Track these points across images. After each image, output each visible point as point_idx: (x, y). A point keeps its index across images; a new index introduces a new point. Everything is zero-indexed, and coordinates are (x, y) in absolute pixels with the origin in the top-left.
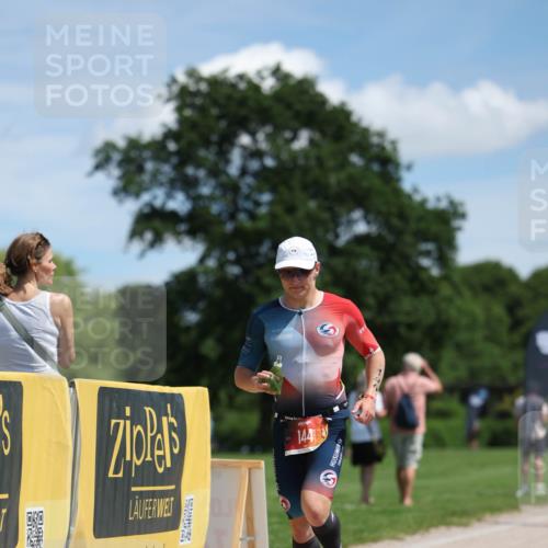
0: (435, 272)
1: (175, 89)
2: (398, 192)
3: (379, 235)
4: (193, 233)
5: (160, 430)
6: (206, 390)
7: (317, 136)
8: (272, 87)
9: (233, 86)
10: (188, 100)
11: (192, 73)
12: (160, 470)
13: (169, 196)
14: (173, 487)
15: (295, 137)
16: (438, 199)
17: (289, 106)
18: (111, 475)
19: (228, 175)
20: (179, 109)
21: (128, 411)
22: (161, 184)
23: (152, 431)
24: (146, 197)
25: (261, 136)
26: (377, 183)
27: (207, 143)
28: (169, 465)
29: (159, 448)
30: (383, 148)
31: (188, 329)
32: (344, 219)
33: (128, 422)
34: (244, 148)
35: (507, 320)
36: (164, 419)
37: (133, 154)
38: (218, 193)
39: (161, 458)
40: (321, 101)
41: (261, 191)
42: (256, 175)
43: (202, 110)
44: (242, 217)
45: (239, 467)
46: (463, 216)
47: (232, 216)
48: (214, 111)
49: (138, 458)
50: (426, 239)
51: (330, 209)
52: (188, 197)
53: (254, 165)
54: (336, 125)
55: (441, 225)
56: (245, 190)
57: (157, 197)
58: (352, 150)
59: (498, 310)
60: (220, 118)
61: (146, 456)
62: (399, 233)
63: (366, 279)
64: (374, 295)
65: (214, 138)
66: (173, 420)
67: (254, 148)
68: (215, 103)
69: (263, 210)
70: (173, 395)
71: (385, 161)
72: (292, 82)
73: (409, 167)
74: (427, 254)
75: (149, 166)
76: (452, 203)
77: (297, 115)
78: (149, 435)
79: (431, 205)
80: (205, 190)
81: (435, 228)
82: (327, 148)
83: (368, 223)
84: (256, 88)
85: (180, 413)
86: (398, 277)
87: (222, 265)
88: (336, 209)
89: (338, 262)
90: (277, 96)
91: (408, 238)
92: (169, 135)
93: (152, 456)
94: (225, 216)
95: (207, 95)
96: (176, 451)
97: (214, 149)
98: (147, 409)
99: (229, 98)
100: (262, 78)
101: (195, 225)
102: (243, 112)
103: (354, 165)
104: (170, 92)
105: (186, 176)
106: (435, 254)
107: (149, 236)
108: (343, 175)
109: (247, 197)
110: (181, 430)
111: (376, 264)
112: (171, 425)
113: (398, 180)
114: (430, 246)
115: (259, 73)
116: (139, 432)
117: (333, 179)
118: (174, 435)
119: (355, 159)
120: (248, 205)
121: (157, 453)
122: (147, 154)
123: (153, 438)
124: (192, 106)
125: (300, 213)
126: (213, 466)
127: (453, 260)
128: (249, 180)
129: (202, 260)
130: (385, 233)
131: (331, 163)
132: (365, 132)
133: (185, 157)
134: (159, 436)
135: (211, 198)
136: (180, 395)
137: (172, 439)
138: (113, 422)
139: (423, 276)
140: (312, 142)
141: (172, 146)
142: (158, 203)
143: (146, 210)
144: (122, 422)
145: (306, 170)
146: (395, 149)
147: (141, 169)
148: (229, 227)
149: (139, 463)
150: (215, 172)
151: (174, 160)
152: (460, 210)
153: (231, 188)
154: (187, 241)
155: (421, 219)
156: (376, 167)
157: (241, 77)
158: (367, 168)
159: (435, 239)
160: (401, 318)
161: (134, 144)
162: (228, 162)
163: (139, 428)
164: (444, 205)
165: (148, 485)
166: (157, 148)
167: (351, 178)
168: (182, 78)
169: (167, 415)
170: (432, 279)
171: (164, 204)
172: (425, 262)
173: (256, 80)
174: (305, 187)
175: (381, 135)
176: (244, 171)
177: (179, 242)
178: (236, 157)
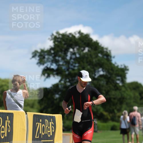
0: (121, 84)
1: (53, 37)
2: (111, 64)
3: (106, 75)
4: (57, 74)
5: (49, 126)
6: (61, 115)
7: (90, 49)
8: (78, 36)
9: (68, 36)
10: (57, 40)
11: (58, 33)
12: (49, 136)
13: (51, 64)
14: (52, 140)
15: (84, 49)
16: (121, 65)
17: (83, 41)
18: (36, 137)
19: (67, 59)
20: (54, 42)
21: (41, 121)
22: (49, 61)
23: (47, 126)
24: (46, 65)
25: (75, 49)
26: (106, 61)
27: (61, 51)
28: (51, 135)
29: (49, 130)
30: (107, 52)
31: (56, 99)
32: (97, 71)
33: (41, 124)
34: (71, 52)
35: (139, 97)
36: (50, 123)
37: (42, 54)
38: (64, 64)
39: (49, 133)
40: (91, 40)
41: (76, 63)
42: (74, 59)
43: (60, 42)
44: (70, 70)
45: (70, 135)
46: (128, 70)
47: (68, 70)
48: (63, 43)
49: (43, 133)
50: (118, 76)
51: (93, 68)
52: (57, 65)
53: (74, 57)
54: (95, 46)
55: (122, 72)
56: (71, 63)
57: (48, 65)
58: (99, 53)
59: (137, 94)
60: (65, 44)
61: (45, 132)
62: (111, 74)
63: (103, 86)
64: (105, 90)
65: (63, 50)
66: (52, 123)
67: (73, 52)
68: (64, 40)
69: (76, 68)
70: (53, 116)
71: (107, 56)
72: (83, 35)
73: (114, 57)
74: (119, 80)
75: (46, 57)
76: (125, 66)
77: (85, 44)
78: (46, 127)
79: (120, 67)
80: (61, 63)
81: (121, 73)
82: (93, 52)
83: (103, 71)
84: (74, 37)
85: (54, 121)
86: (111, 86)
87: (65, 82)
88: (95, 68)
89: (95, 82)
90: (80, 39)
91: (114, 76)
92: (52, 49)
93: (47, 132)
94: (66, 70)
95: (61, 39)
96: (53, 131)
97: (63, 52)
98: (46, 120)
99: (67, 39)
100: (76, 34)
101: (58, 72)
102: (71, 43)
103: (99, 57)
104: (52, 37)
105: (56, 59)
106: (121, 80)
107: (46, 75)
108: (97, 59)
109: (72, 65)
110: (54, 125)
111: (105, 83)
112: (52, 124)
113: (111, 60)
114: (119, 78)
115: (75, 33)
116: (44, 126)
117: (94, 60)
118: (53, 127)
119: (100, 55)
120: (72, 67)
121: (48, 131)
122: (46, 54)
123: (47, 128)
124: (58, 41)
126: (63, 135)
127: (125, 81)
128: (72, 60)
129: (60, 81)
130: (108, 74)
131: (94, 56)
132: (103, 48)
133: (56, 55)
134: (49, 127)
135: (63, 65)
136: (54, 117)
137: (52, 128)
138: (37, 123)
139: (117, 85)
140: (89, 51)
141: (52, 52)
142: (49, 66)
143: (46, 68)
144: (39, 123)
145: (87, 58)
146: (110, 52)
147: (44, 58)
148: (67, 73)
149: (43, 134)
150: (64, 58)
151: (53, 55)
152: (127, 68)
153: (68, 63)
154: (56, 76)
155: (117, 71)
156: (105, 57)
157: (70, 34)
158: (103, 57)
159: (121, 76)
160: (112, 96)
161: (42, 51)
162: (67, 56)
163: (44, 125)
164: (123, 67)
165: (46, 140)
166: (49, 52)
167: (99, 60)
168: (55, 34)
169: (51, 122)
170: (120, 86)
171: (50, 67)
172: (118, 82)
173: (74, 35)
174: (87, 62)
175: (107, 49)
176: (71, 58)
177: (54, 77)
178: (69, 55)
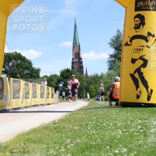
2: (32, 67)
4: (5, 73)
9: (10, 54)
15: (18, 61)
17: (18, 57)
19: (10, 66)
27: (7, 62)
40: (22, 56)
44: (12, 71)
46: (40, 70)
50: (36, 73)
52: (4, 68)
54: (23, 59)
55: (38, 71)
58: (26, 62)
62: (32, 73)
71: (30, 63)
73: (33, 64)
79: (36, 69)
82: (23, 62)
84: (13, 55)
88: (24, 70)
90: (16, 55)
95: (7, 56)
108: (25, 65)
115: (13, 53)
125: (20, 71)
131: (23, 64)
132: (27, 60)
140: (20, 61)
145: (20, 65)
155: (35, 71)
158: (28, 65)
164: (38, 69)
175: (29, 60)
176: (12, 65)
